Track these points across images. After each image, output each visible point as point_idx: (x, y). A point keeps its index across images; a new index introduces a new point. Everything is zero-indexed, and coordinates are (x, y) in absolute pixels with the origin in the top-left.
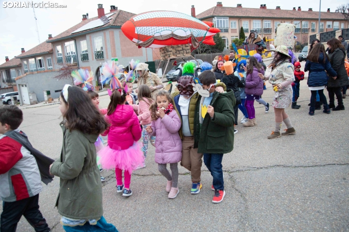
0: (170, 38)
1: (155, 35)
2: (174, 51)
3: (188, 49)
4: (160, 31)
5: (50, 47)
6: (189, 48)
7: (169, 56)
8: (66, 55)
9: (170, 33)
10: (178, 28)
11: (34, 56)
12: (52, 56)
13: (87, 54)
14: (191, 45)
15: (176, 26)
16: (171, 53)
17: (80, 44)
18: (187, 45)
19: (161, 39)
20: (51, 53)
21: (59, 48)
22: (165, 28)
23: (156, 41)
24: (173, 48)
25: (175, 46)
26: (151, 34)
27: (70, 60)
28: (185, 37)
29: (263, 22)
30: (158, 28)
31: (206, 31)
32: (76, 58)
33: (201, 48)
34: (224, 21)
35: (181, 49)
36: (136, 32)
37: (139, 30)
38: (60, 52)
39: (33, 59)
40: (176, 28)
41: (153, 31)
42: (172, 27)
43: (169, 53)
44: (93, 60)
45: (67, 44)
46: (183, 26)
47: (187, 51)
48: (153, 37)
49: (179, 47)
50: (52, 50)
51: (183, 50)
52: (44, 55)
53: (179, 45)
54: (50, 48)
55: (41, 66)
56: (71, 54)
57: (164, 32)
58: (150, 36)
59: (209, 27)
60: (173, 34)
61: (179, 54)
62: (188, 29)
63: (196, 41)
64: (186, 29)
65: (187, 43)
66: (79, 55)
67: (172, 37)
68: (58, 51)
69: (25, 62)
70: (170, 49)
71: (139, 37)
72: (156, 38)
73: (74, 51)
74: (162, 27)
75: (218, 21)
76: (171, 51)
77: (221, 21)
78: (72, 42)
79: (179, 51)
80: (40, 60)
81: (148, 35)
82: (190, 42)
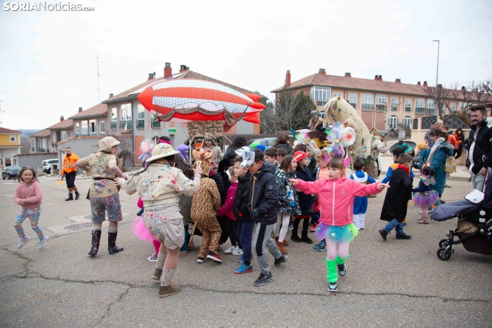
0: (195, 113)
1: (177, 108)
2: (201, 128)
3: (220, 127)
4: (183, 103)
5: (104, 109)
6: (222, 125)
7: (194, 134)
8: (121, 120)
9: (195, 106)
10: (207, 101)
11: (87, 118)
12: (106, 120)
13: (143, 121)
14: (224, 121)
15: (203, 98)
16: (198, 130)
17: (137, 108)
18: (219, 121)
19: (184, 113)
20: (105, 116)
21: (114, 110)
22: (189, 100)
23: (178, 114)
24: (200, 124)
25: (203, 122)
26: (171, 106)
27: (124, 126)
28: (215, 112)
29: (376, 97)
30: (180, 99)
31: (246, 107)
32: (130, 125)
33: (292, 123)
34: (325, 92)
35: (210, 125)
36: (154, 103)
37: (157, 101)
38: (115, 116)
39: (86, 122)
40: (204, 101)
41: (174, 102)
42: (198, 100)
43: (194, 130)
44: (149, 128)
45: (123, 106)
46: (214, 99)
47: (219, 129)
48: (174, 109)
49: (208, 123)
50: (107, 113)
51: (213, 127)
52: (98, 117)
53: (209, 121)
54: (105, 111)
55: (93, 131)
56: (126, 120)
57: (189, 104)
58: (170, 109)
59: (252, 101)
60: (198, 108)
61: (208, 132)
62: (220, 102)
63: (231, 117)
64: (217, 102)
65: (220, 119)
66: (135, 121)
67: (198, 112)
68: (113, 115)
69: (78, 125)
70: (196, 126)
71: (157, 108)
72: (177, 111)
73: (130, 115)
74: (186, 99)
75: (317, 92)
76: (196, 128)
77: (321, 92)
78: (129, 105)
79: (208, 128)
80: (93, 124)
81: (168, 107)
82: (224, 118)
